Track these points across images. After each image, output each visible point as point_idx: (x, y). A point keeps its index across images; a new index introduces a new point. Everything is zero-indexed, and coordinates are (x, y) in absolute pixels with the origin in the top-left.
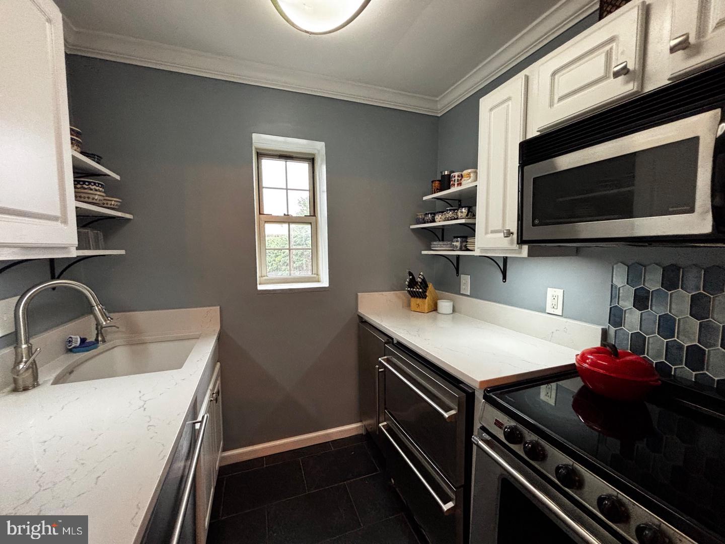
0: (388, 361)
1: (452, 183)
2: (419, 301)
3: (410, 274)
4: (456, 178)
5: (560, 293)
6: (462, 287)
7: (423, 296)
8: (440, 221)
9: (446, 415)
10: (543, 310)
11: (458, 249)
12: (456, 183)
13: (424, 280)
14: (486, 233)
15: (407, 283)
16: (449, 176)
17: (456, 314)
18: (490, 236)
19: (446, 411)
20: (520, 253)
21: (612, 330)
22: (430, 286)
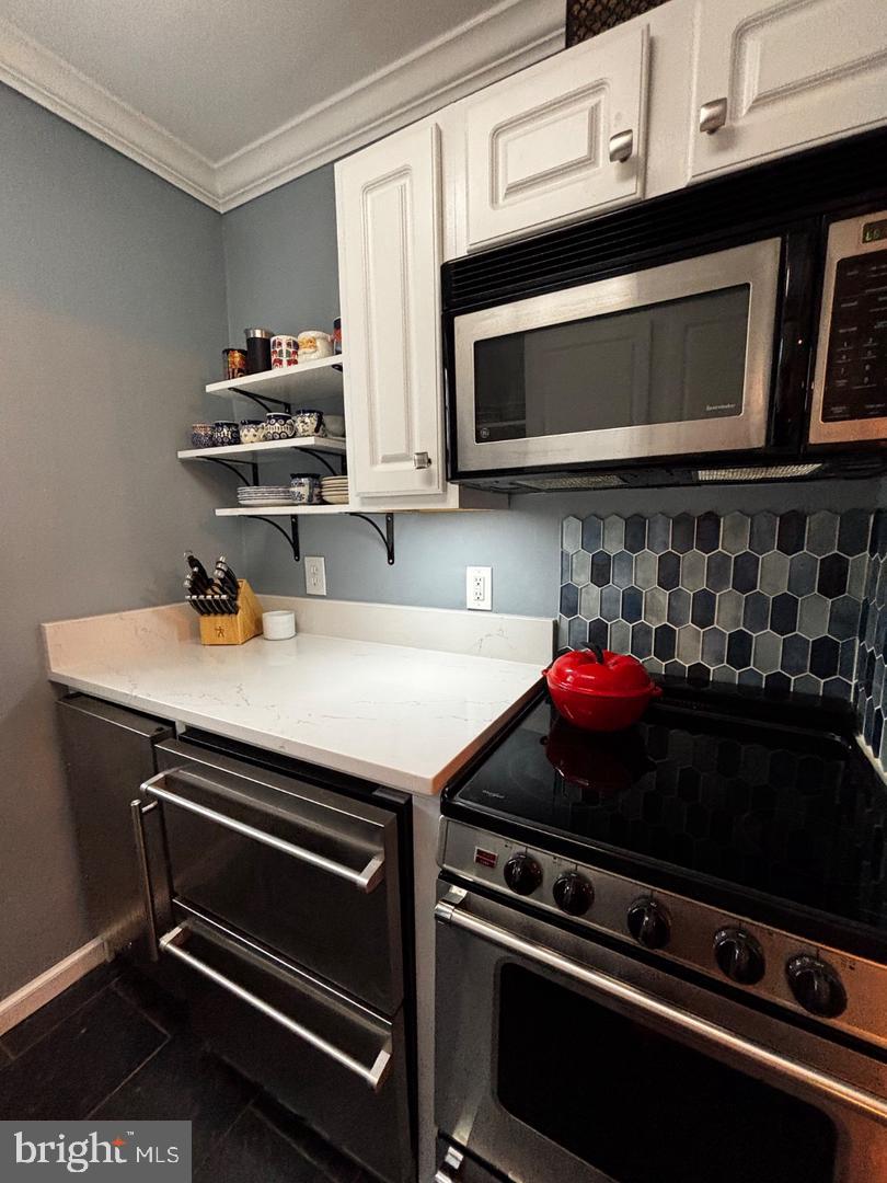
0: (168, 784)
1: (273, 358)
2: (221, 621)
3: (193, 562)
4: (284, 347)
5: (486, 573)
6: (310, 581)
7: (229, 608)
8: (252, 442)
9: (362, 879)
10: (461, 605)
11: (304, 501)
12: (285, 360)
13: (228, 574)
14: (373, 462)
15: (187, 584)
16: (266, 343)
17: (302, 636)
18: (381, 467)
19: (359, 869)
20: (444, 500)
21: (565, 621)
22: (243, 585)
